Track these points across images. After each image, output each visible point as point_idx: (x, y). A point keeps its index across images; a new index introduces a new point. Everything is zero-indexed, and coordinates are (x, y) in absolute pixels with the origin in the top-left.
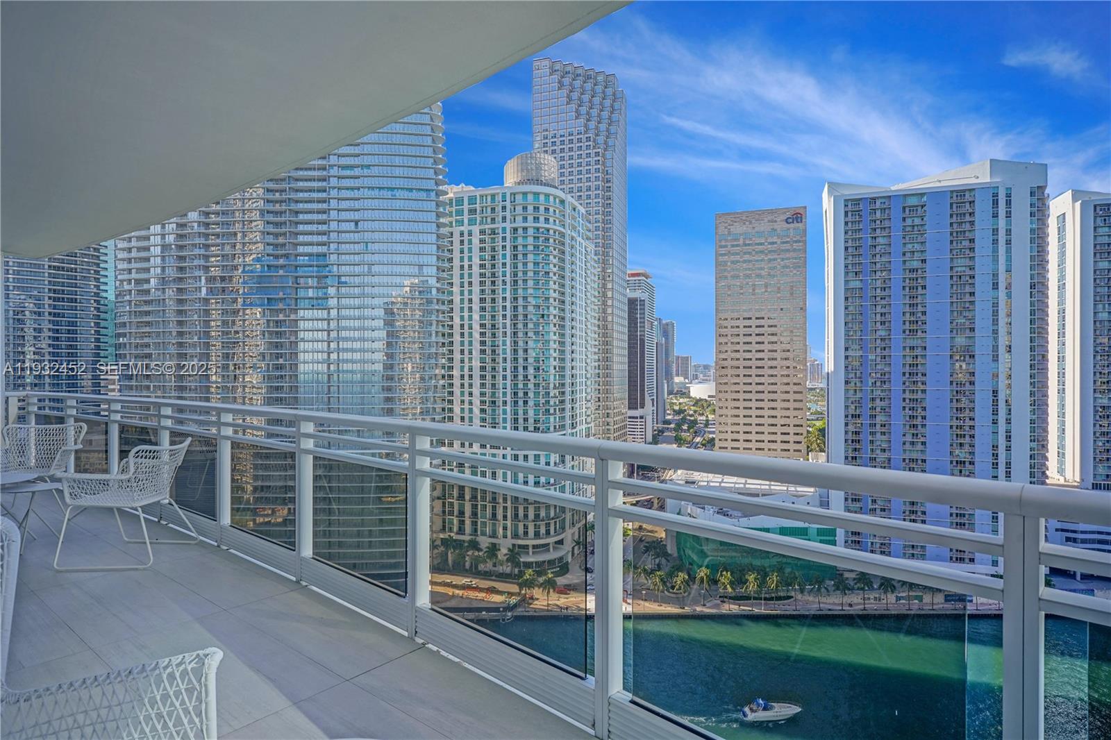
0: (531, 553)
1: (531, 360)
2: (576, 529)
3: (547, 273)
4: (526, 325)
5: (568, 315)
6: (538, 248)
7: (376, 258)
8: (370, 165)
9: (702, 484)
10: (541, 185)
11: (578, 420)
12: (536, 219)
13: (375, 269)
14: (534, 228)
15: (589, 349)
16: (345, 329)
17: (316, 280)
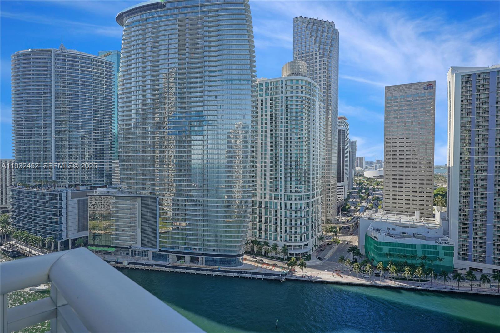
0: (293, 249)
1: (294, 159)
2: (314, 239)
3: (302, 117)
4: (291, 142)
5: (312, 138)
6: (298, 106)
7: (224, 112)
8: (222, 70)
9: (377, 220)
10: (300, 76)
11: (315, 187)
12: (297, 92)
13: (224, 117)
14: (296, 96)
15: (321, 153)
16: (211, 144)
17: (198, 122)
